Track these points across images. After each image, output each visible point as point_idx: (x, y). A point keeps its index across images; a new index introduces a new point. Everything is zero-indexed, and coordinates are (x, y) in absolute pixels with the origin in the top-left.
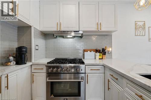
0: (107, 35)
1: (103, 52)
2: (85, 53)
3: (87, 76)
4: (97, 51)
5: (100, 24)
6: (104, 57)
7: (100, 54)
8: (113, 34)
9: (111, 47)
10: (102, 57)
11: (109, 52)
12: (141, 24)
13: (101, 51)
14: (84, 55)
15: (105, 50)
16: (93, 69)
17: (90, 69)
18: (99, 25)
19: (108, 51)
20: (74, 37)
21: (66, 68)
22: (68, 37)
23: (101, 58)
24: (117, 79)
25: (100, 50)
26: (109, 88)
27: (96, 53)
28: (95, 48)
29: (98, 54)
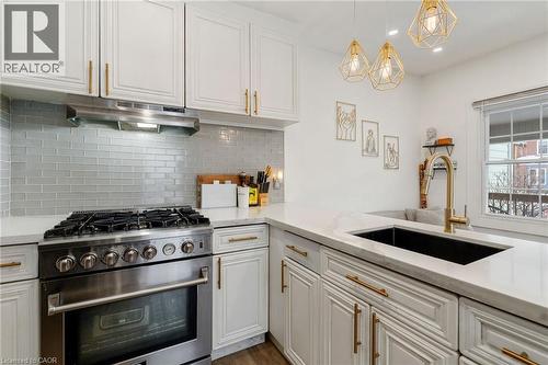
0: (270, 131)
1: (261, 183)
2: (205, 187)
3: (219, 262)
4: (242, 180)
5: (253, 93)
6: (265, 198)
7: (252, 190)
8: (287, 130)
9: (282, 167)
10: (259, 200)
11: (277, 185)
12: (349, 110)
13: (255, 182)
14: (199, 194)
15: (266, 177)
16: (235, 237)
17: (226, 239)
18: (250, 97)
19: (274, 181)
20: (162, 128)
21: (143, 247)
22: (140, 125)
23: (256, 202)
24: (306, 254)
25: (252, 178)
26: (283, 287)
27: (240, 188)
28: (237, 172)
29: (246, 190)
